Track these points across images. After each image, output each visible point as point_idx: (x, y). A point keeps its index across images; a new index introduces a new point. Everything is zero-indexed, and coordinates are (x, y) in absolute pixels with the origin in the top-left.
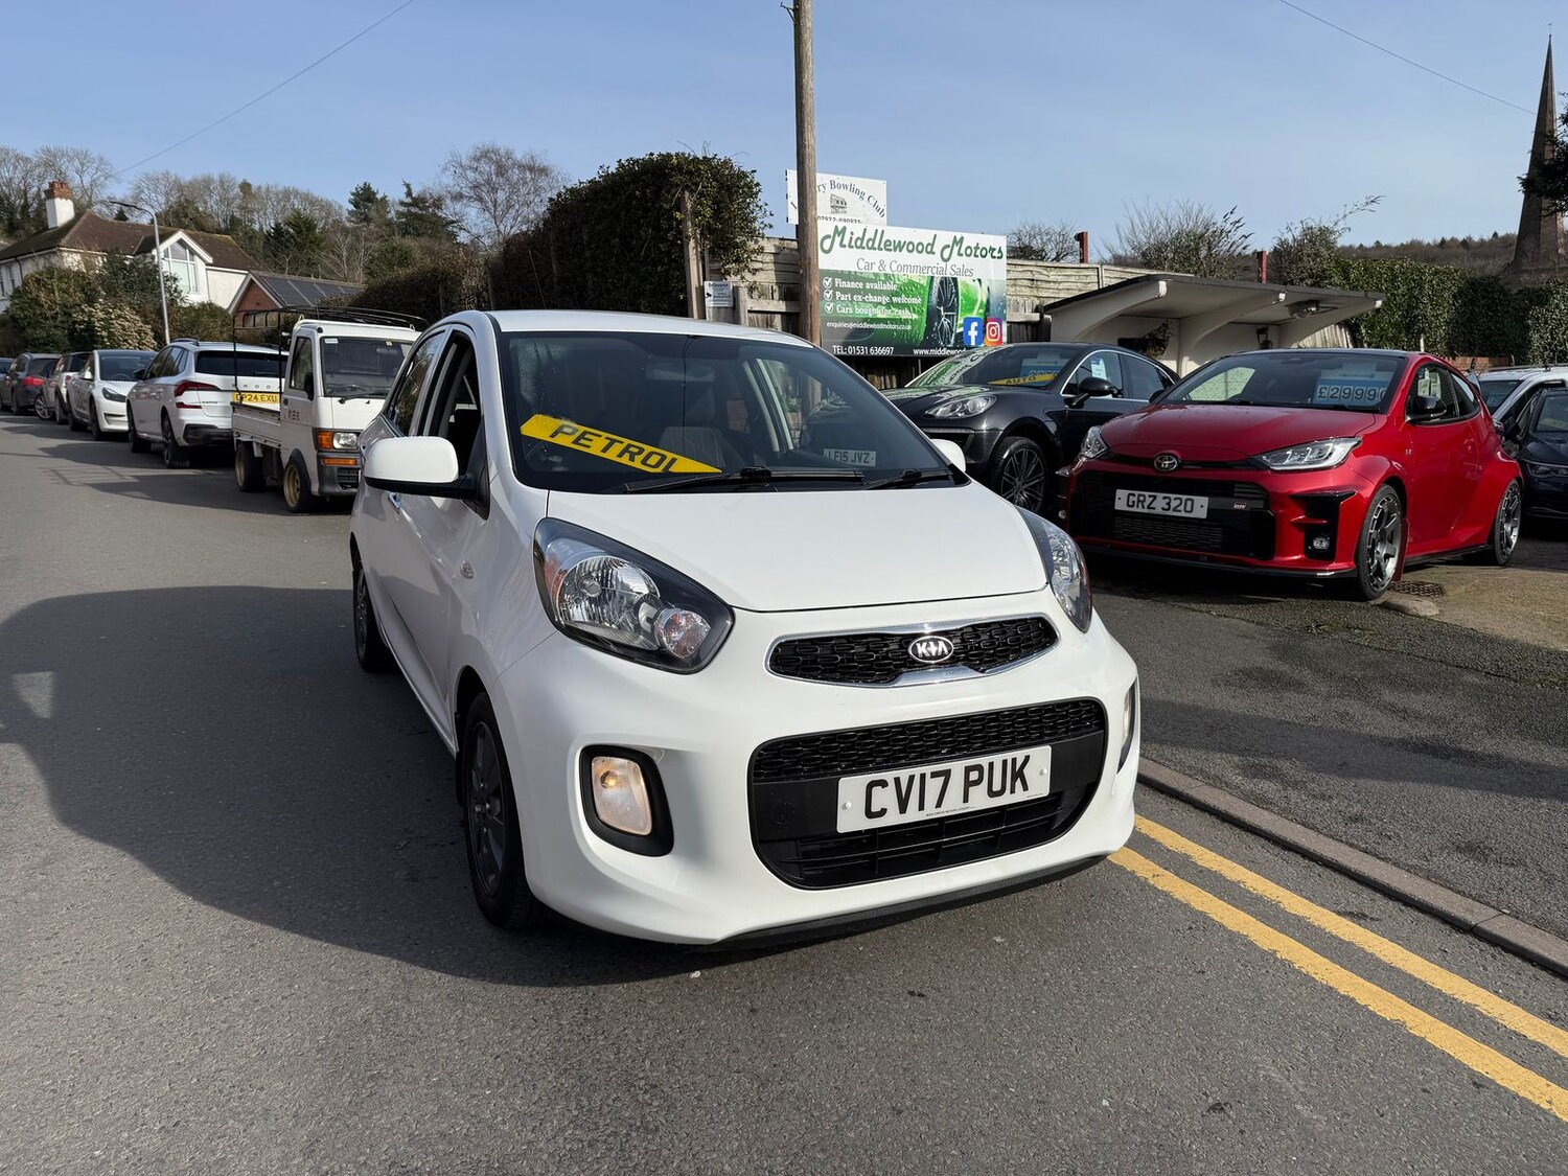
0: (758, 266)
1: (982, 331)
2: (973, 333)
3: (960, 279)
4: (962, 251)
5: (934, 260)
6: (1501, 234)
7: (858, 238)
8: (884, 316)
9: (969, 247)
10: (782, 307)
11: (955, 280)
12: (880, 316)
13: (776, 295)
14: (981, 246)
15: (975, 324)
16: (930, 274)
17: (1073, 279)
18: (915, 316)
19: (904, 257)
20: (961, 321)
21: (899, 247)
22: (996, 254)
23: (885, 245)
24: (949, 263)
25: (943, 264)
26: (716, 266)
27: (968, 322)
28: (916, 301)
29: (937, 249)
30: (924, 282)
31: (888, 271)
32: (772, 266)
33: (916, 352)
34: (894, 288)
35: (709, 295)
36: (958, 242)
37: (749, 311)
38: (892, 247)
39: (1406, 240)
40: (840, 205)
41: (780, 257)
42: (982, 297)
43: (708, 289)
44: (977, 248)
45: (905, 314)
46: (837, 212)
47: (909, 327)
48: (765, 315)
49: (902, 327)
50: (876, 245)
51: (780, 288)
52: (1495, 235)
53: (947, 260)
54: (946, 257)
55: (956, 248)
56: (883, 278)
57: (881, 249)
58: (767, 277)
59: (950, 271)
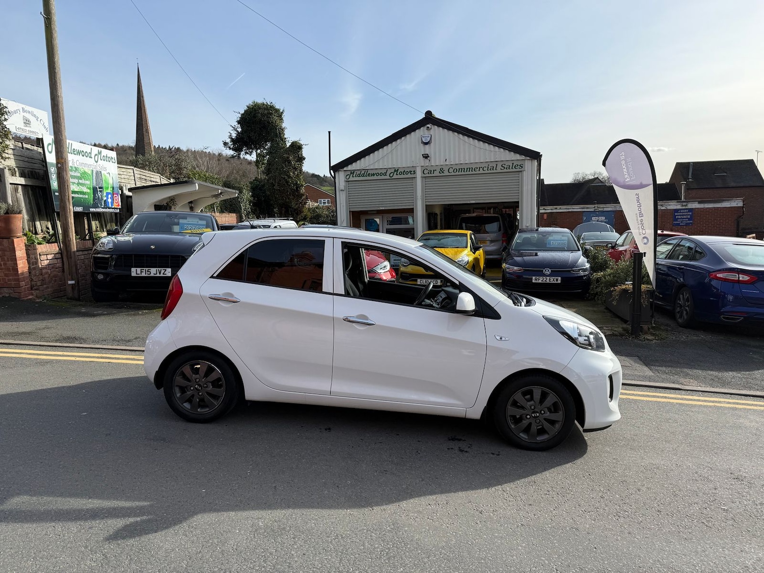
0: (7, 156)
1: (112, 199)
2: (110, 200)
3: (103, 172)
4: (102, 158)
5: (91, 161)
8: (77, 190)
9: (104, 156)
10: (22, 181)
11: (101, 172)
12: (76, 190)
13: (17, 173)
14: (108, 156)
15: (110, 196)
16: (92, 169)
17: (125, 173)
18: (89, 191)
19: (81, 159)
20: (105, 194)
21: (78, 153)
22: (113, 160)
23: (73, 151)
24: (98, 164)
25: (95, 164)
27: (108, 194)
28: (88, 182)
29: (93, 156)
30: (90, 172)
31: (76, 166)
32: (12, 157)
33: (91, 210)
34: (79, 175)
36: (100, 153)
37: (10, 184)
38: (76, 153)
40: (27, 122)
41: (15, 151)
42: (111, 182)
44: (106, 157)
45: (85, 190)
46: (27, 126)
47: (87, 197)
48: (13, 185)
49: (84, 196)
50: (70, 151)
51: (18, 169)
53: (97, 162)
54: (96, 160)
55: (99, 156)
56: (74, 169)
57: (72, 153)
58: (11, 163)
59: (98, 167)
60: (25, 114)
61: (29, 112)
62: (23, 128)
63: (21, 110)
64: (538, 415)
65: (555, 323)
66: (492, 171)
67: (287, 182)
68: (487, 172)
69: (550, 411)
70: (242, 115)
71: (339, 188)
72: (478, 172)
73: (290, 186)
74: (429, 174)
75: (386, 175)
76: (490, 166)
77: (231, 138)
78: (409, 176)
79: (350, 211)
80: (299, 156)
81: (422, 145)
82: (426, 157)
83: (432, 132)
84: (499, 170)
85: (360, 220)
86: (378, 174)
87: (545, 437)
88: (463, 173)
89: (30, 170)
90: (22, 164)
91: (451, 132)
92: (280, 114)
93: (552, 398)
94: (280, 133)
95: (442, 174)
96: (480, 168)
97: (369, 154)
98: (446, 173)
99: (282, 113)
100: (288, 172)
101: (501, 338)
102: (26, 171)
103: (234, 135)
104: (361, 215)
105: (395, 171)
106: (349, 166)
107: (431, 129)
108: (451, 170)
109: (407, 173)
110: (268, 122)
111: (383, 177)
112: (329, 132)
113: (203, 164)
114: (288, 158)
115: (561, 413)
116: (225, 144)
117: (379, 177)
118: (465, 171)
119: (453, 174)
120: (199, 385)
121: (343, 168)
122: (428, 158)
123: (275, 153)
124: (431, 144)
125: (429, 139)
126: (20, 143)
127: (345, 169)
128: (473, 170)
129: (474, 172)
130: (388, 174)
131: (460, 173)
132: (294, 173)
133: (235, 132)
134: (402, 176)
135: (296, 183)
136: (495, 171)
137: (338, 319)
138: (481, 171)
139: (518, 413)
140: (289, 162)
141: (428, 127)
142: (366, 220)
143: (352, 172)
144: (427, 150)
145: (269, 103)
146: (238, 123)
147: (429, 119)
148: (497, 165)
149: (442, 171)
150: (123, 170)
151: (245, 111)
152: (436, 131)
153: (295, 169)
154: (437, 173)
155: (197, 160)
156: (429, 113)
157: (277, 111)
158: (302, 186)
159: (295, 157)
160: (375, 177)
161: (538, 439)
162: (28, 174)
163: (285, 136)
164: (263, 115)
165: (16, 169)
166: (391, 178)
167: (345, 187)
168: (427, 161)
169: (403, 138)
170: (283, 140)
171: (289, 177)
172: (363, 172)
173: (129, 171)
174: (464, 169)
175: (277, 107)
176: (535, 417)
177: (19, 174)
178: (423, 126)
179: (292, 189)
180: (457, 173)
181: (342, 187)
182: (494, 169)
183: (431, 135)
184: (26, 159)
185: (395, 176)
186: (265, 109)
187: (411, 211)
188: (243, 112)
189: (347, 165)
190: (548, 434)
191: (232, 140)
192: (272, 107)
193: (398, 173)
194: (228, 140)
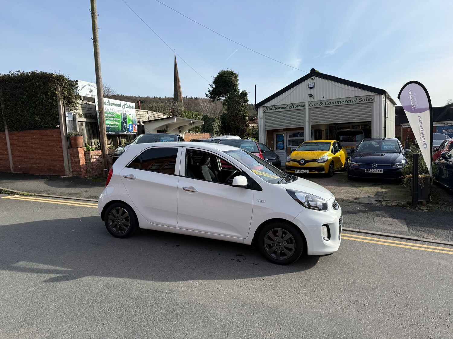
0: (78, 108)
1: (132, 127)
2: (131, 128)
3: (127, 114)
4: (127, 107)
5: (121, 109)
6: (167, 97)
7: (105, 102)
8: (112, 124)
9: (128, 106)
10: (85, 120)
11: (126, 114)
12: (112, 123)
13: (83, 117)
14: (130, 106)
15: (131, 126)
17: (143, 114)
18: (119, 124)
19: (115, 108)
20: (128, 125)
21: (114, 105)
22: (133, 108)
23: (111, 104)
24: (125, 110)
25: (123, 110)
26: (67, 108)
27: (130, 125)
28: (118, 119)
29: (122, 106)
30: (120, 114)
31: (112, 111)
32: (81, 108)
33: (120, 133)
34: (114, 116)
35: (67, 117)
36: (125, 104)
37: (79, 121)
39: (146, 96)
40: (91, 91)
41: (82, 105)
42: (132, 119)
43: (67, 115)
44: (129, 106)
45: (117, 123)
46: (90, 93)
47: (118, 127)
48: (81, 122)
49: (116, 127)
50: (109, 104)
51: (84, 114)
52: (166, 97)
53: (124, 109)
54: (124, 108)
55: (125, 106)
56: (111, 113)
57: (110, 105)
58: (80, 111)
59: (125, 112)
60: (90, 87)
61: (92, 86)
62: (89, 94)
63: (88, 85)
64: (280, 244)
65: (292, 193)
66: (353, 103)
67: (238, 115)
68: (350, 103)
69: (288, 243)
70: (216, 78)
71: (260, 117)
72: (344, 104)
73: (239, 116)
74: (313, 107)
75: (287, 108)
76: (352, 100)
77: (210, 92)
78: (301, 108)
79: (266, 130)
80: (245, 99)
81: (309, 89)
82: (311, 96)
83: (315, 81)
84: (358, 102)
85: (273, 135)
86: (282, 108)
87: (285, 257)
88: (335, 105)
89: (90, 114)
90: (86, 112)
91: (327, 80)
92: (236, 76)
93: (289, 236)
94: (235, 87)
95: (321, 106)
96: (345, 101)
97: (277, 96)
98: (324, 105)
99: (237, 75)
100: (239, 108)
101: (261, 201)
102: (88, 115)
103: (211, 90)
104: (274, 132)
105: (292, 105)
106: (266, 104)
107: (314, 79)
108: (327, 103)
109: (300, 106)
110: (229, 81)
111: (285, 109)
112: (255, 85)
113: (207, 106)
114: (239, 101)
115: (293, 244)
116: (207, 95)
117: (283, 110)
118: (336, 103)
119: (328, 105)
120: (119, 220)
121: (262, 105)
122: (313, 97)
123: (232, 98)
124: (315, 88)
125: (313, 85)
126: (85, 102)
127: (263, 106)
128: (341, 103)
129: (342, 104)
130: (288, 107)
131: (333, 105)
132: (242, 109)
133: (212, 88)
134: (297, 108)
135: (243, 115)
136: (355, 103)
137: (180, 188)
138: (346, 103)
139: (270, 242)
140: (239, 103)
141: (312, 78)
142: (277, 135)
143: (267, 107)
144: (312, 92)
145: (230, 71)
146: (213, 83)
147: (314, 73)
148: (356, 99)
149: (321, 104)
150: (142, 112)
151: (217, 76)
152: (317, 80)
153: (243, 107)
154: (318, 106)
155: (204, 104)
156: (313, 70)
157: (235, 74)
158: (246, 116)
159: (242, 100)
160: (281, 110)
161: (281, 258)
162: (89, 117)
163: (238, 89)
164: (226, 77)
165: (82, 114)
166: (290, 110)
167: (263, 116)
168: (312, 98)
169: (297, 86)
170: (237, 91)
171: (239, 111)
172: (273, 107)
173: (145, 112)
174: (335, 102)
175: (235, 72)
176: (279, 246)
177: (84, 117)
178: (310, 77)
179: (240, 118)
180: (331, 105)
181: (261, 116)
182: (355, 101)
183: (314, 83)
184: (88, 109)
185: (292, 109)
186: (228, 74)
187: (302, 129)
188: (216, 76)
189: (264, 104)
190: (287, 256)
191: (210, 93)
192: (232, 73)
193: (294, 107)
194: (208, 93)
